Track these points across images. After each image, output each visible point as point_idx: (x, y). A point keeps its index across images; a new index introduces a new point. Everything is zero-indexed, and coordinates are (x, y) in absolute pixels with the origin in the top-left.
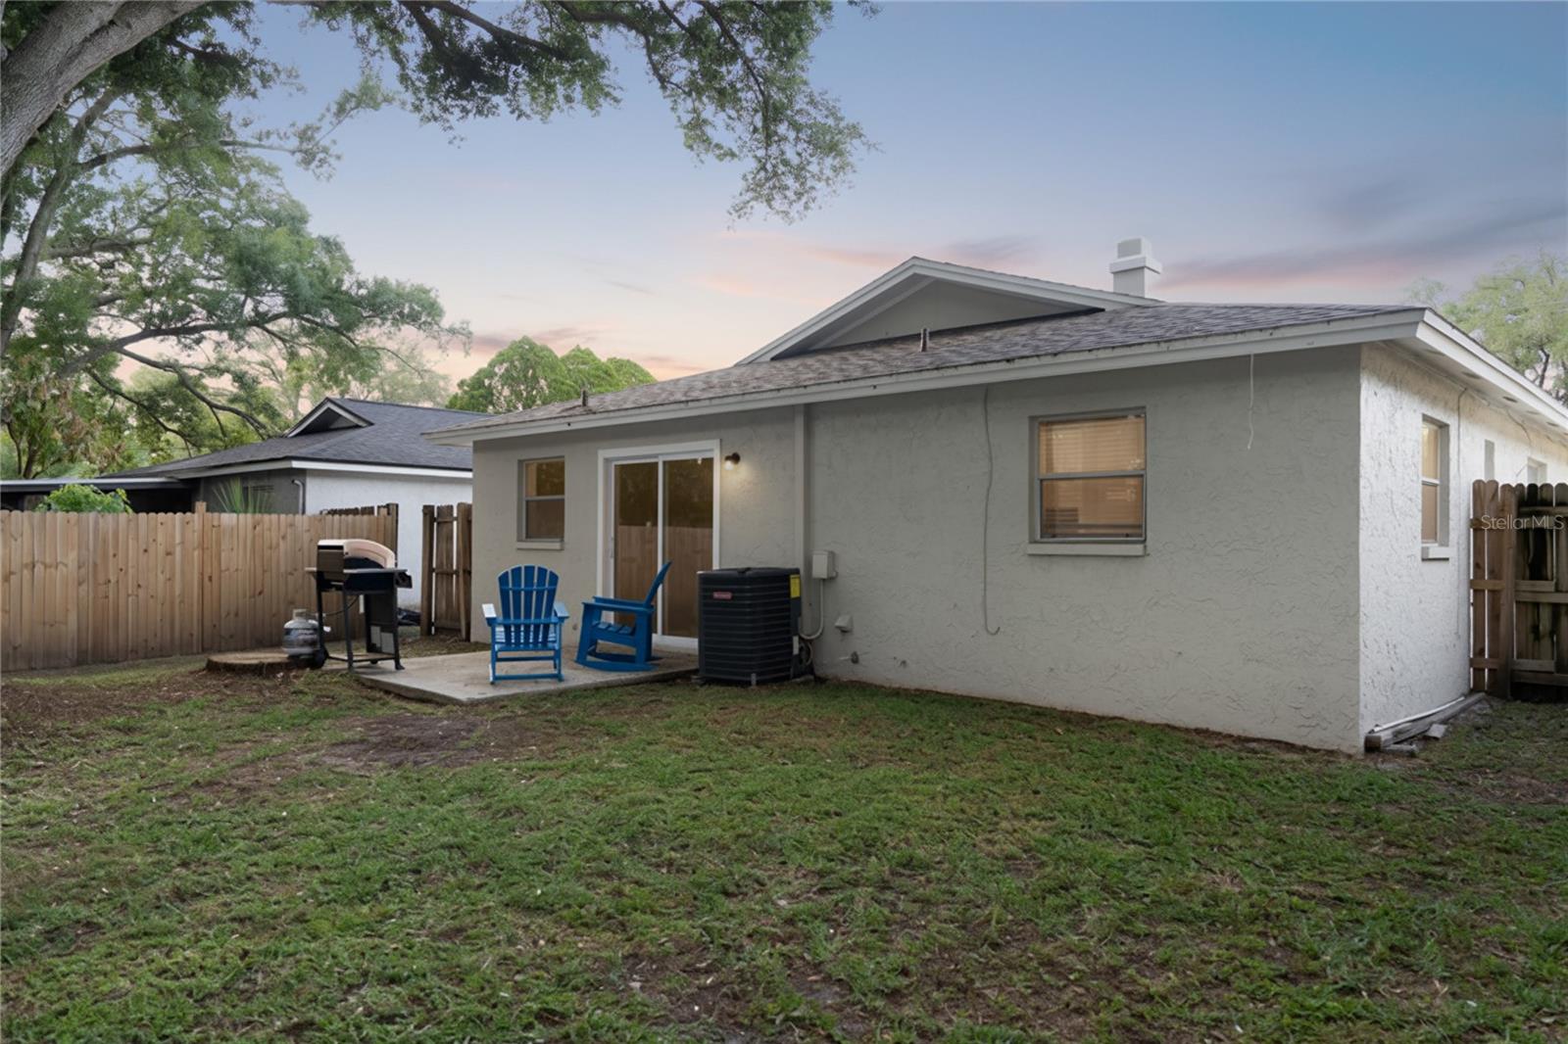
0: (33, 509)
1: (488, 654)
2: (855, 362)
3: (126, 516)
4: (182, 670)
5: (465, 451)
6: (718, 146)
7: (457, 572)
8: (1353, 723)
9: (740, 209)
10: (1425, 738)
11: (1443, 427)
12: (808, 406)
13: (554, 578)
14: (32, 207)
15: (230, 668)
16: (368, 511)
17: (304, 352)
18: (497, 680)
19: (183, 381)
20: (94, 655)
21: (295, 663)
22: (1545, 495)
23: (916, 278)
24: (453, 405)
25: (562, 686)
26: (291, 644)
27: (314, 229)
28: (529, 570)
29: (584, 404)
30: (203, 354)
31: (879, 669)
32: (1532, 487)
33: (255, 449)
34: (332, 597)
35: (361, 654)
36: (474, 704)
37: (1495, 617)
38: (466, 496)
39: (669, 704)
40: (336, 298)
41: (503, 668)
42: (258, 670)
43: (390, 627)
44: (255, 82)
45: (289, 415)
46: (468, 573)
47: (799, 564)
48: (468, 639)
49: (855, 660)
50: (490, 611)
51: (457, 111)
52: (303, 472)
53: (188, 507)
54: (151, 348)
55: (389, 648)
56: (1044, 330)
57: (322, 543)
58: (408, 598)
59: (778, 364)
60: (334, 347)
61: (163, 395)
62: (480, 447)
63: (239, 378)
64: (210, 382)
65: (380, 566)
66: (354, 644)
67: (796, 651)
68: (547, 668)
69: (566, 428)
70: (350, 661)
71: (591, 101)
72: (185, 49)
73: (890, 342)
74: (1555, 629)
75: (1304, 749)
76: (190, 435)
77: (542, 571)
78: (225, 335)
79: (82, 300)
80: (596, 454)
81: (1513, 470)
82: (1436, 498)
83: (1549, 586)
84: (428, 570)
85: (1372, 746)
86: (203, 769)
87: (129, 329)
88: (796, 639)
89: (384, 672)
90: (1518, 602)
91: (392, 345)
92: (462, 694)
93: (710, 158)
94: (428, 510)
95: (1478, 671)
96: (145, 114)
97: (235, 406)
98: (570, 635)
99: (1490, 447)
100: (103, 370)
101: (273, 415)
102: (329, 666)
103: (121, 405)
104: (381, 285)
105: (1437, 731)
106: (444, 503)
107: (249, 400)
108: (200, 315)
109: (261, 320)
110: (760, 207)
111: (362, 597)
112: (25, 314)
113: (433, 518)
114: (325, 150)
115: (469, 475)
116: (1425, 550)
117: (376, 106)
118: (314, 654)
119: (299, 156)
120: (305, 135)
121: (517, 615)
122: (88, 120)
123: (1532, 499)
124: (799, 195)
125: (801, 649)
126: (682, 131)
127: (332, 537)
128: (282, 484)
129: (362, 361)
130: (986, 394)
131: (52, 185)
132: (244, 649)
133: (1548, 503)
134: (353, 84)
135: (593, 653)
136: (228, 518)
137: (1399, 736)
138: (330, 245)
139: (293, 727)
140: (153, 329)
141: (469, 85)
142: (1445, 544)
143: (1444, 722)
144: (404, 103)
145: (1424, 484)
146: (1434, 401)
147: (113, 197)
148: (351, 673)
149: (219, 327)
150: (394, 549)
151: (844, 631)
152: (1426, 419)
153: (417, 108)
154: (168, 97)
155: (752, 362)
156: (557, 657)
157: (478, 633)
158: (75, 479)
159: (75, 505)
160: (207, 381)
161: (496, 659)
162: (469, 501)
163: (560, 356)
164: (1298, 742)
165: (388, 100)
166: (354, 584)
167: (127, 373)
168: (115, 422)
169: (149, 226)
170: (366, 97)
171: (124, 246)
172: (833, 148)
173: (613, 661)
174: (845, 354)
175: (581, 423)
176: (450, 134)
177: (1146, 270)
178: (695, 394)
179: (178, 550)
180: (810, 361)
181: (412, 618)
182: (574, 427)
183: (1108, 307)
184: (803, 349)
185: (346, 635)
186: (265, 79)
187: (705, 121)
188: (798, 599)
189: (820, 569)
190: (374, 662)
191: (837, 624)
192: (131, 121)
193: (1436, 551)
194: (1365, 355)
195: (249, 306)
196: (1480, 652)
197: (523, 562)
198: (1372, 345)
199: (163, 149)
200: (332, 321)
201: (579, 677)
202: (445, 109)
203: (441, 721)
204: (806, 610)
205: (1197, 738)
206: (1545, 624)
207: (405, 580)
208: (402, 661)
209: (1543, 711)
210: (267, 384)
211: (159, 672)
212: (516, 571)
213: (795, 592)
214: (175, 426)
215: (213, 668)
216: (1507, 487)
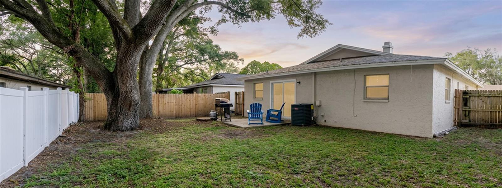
0: (169, 94)
1: (248, 119)
2: (326, 64)
3: (182, 94)
4: (192, 120)
5: (243, 82)
6: (296, 24)
7: (241, 104)
8: (431, 132)
9: (300, 35)
10: (445, 134)
11: (449, 79)
12: (315, 73)
13: (261, 105)
14: (167, 46)
15: (200, 120)
16: (224, 93)
17: (212, 65)
18: (250, 124)
19: (192, 71)
20: (178, 117)
21: (212, 119)
22: (468, 92)
23: (340, 48)
24: (240, 73)
25: (262, 125)
26: (211, 116)
27: (214, 44)
28: (256, 104)
29: (267, 72)
30: (195, 66)
31: (330, 123)
32: (465, 91)
33: (204, 82)
34: (218, 108)
35: (223, 118)
36: (245, 128)
37: (458, 113)
38: (243, 90)
39: (285, 129)
40: (218, 55)
41: (251, 122)
42: (206, 121)
43: (229, 114)
44: (203, 21)
45: (209, 76)
46: (244, 104)
47: (313, 103)
48: (244, 116)
49: (325, 121)
50: (248, 111)
51: (241, 22)
52: (212, 86)
53: (192, 93)
54: (185, 66)
55: (229, 118)
56: (368, 58)
57: (216, 99)
58: (232, 108)
59: (309, 64)
60: (218, 64)
61: (187, 74)
62: (246, 81)
63: (201, 70)
64: (196, 71)
65: (226, 103)
66: (222, 116)
67: (312, 119)
68: (260, 122)
69: (263, 77)
70: (222, 119)
71: (268, 18)
72: (191, 18)
73: (333, 60)
74: (469, 115)
75: (421, 137)
76: (193, 80)
77: (259, 104)
78: (198, 63)
79: (175, 59)
80: (270, 82)
81: (462, 87)
82: (448, 92)
83: (468, 107)
84: (236, 103)
85: (435, 136)
86: (197, 137)
87: (182, 63)
88: (312, 117)
89: (228, 122)
90: (463, 110)
91: (228, 63)
92: (243, 126)
93: (294, 27)
94: (236, 93)
95: (455, 123)
96: (185, 29)
97: (200, 75)
98: (264, 115)
99: (458, 83)
100: (178, 71)
101: (207, 76)
102: (218, 120)
103: (181, 76)
104: (226, 52)
105: (447, 133)
106: (239, 91)
107: (203, 74)
108: (194, 60)
109: (204, 60)
110: (305, 35)
111: (224, 108)
112: (166, 62)
113: (237, 94)
114: (216, 30)
115: (244, 86)
116: (445, 101)
117: (225, 22)
118: (215, 118)
119: (211, 32)
120: (212, 28)
121: (254, 112)
122: (175, 31)
123: (465, 93)
124: (314, 32)
125: (313, 119)
126: (288, 22)
127: (218, 98)
128: (209, 88)
129: (223, 66)
130: (354, 71)
131: (170, 42)
132: (203, 117)
133: (468, 93)
134: (220, 18)
135: (269, 119)
136: (200, 94)
137: (440, 134)
138: (217, 46)
139: (212, 131)
140: (186, 63)
141: (243, 17)
142: (449, 100)
143: (449, 131)
144: (230, 21)
145: (446, 89)
146: (448, 75)
147: (179, 43)
148: (222, 122)
149: (197, 62)
150: (229, 100)
151: (323, 116)
152: (446, 78)
153: (233, 22)
154: (188, 26)
155: (303, 64)
156: (262, 120)
157: (246, 115)
158: (174, 89)
159: (174, 93)
160: (195, 71)
161: (249, 120)
162: (244, 91)
163: (262, 63)
164: (421, 136)
165: (228, 21)
166: (222, 106)
167: (182, 70)
168: (180, 78)
169: (185, 46)
170: (224, 20)
171: (181, 50)
172: (321, 24)
173: (273, 121)
174: (323, 62)
175: (266, 76)
176: (239, 26)
177: (390, 48)
178: (291, 71)
179: (191, 100)
180: (316, 64)
181: (233, 112)
182: (265, 77)
183: (382, 55)
184: (314, 61)
185: (221, 114)
186: (205, 21)
187: (293, 20)
188: (313, 110)
189: (318, 103)
190: (226, 120)
191: (322, 114)
192: (182, 30)
193: (448, 101)
194: (435, 66)
195: (202, 58)
196: (455, 119)
197: (255, 102)
198: (436, 64)
199: (188, 34)
200: (217, 59)
201: (266, 124)
202: (238, 21)
203: (238, 131)
204: (314, 111)
205: (399, 136)
206: (467, 114)
207: (231, 105)
208: (231, 120)
209: (466, 129)
210: (206, 71)
211: (188, 120)
212: (253, 104)
213: (312, 108)
214: (190, 79)
215: (197, 120)
216: (461, 90)
